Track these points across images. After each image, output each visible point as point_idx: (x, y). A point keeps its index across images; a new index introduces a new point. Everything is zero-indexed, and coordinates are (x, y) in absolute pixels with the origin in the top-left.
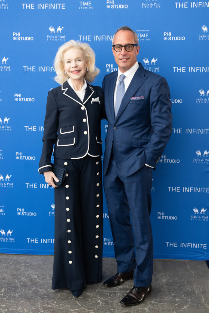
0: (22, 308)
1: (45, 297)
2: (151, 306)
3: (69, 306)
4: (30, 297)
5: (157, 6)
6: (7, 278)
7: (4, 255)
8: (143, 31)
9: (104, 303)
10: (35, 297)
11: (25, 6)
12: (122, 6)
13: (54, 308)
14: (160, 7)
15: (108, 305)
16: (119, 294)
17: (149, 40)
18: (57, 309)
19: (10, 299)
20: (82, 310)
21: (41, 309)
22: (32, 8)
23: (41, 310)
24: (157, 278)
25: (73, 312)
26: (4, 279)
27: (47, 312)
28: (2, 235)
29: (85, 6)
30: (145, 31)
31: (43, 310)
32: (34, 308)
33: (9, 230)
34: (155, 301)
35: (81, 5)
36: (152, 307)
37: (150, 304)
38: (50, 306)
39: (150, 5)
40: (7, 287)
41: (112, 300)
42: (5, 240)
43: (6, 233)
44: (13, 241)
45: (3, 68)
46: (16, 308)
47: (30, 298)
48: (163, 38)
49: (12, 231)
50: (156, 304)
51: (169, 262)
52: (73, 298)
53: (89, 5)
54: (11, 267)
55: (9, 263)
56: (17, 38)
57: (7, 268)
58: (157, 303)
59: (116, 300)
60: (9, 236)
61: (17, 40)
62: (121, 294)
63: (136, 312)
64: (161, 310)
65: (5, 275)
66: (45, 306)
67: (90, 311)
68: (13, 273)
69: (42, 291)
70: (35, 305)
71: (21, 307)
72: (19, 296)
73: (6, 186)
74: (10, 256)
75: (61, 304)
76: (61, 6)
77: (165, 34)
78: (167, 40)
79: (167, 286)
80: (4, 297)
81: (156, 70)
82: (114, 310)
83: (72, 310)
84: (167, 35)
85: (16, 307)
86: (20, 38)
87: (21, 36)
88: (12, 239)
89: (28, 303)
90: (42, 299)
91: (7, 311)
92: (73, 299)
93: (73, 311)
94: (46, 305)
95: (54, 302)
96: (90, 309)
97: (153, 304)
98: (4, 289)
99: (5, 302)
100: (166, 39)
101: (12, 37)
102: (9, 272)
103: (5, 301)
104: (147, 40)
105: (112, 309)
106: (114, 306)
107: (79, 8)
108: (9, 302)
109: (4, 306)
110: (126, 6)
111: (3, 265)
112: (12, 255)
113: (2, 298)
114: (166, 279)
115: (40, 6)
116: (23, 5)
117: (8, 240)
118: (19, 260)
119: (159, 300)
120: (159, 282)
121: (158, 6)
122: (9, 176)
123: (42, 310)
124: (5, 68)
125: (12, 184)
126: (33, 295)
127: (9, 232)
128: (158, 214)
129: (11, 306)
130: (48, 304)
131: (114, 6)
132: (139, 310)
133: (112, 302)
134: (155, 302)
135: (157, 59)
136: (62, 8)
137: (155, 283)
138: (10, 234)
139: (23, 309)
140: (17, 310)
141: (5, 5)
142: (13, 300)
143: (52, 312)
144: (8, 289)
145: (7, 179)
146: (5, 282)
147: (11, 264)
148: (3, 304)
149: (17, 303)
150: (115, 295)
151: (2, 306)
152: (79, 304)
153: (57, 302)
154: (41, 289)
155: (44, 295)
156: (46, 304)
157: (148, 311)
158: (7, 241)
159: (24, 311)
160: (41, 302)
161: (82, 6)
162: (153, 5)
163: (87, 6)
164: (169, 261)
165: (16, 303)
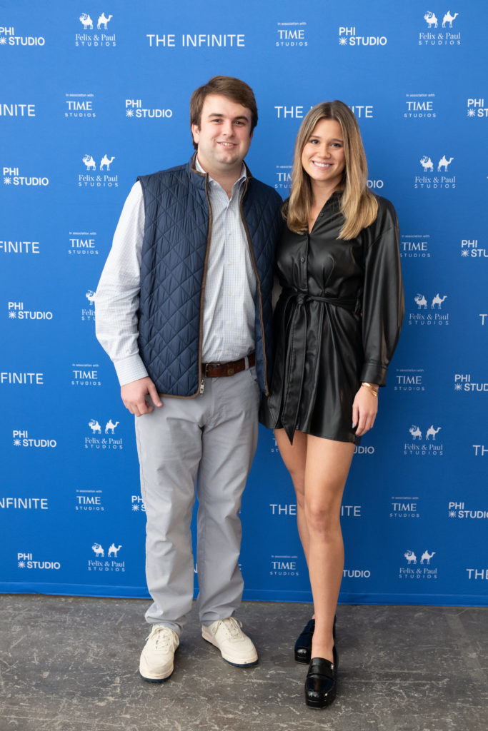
0: (169, 721)
1: (216, 695)
2: (456, 714)
3: (274, 716)
4: (182, 696)
5: (454, 40)
6: (118, 652)
7: (101, 601)
8: (421, 96)
9: (350, 708)
10: (194, 696)
11: (154, 39)
12: (373, 41)
13: (241, 720)
14: (459, 43)
15: (361, 712)
16: (379, 687)
17: (434, 115)
18: (248, 722)
19: (137, 702)
20: (304, 724)
21: (212, 724)
22: (169, 45)
23: (212, 726)
24: (456, 649)
25: (286, 728)
26: (113, 655)
27: (226, 729)
28: (97, 556)
29: (291, 40)
30: (425, 95)
31: (219, 726)
32: (196, 720)
33: (113, 545)
34: (463, 702)
35: (281, 38)
36: (459, 714)
37: (454, 708)
38: (231, 716)
39: (436, 37)
40: (125, 674)
41: (367, 701)
42: (104, 567)
43: (106, 551)
44: (120, 568)
45: (103, 179)
46: (155, 721)
47: (181, 698)
48: (466, 113)
49: (120, 547)
50: (468, 710)
51: (476, 614)
52: (278, 697)
53: (299, 38)
54: (122, 627)
55: (116, 620)
56: (135, 113)
57: (115, 630)
58: (468, 705)
59: (376, 702)
60: (112, 558)
61: (134, 118)
62: (384, 687)
63: (427, 727)
64: (482, 722)
65: (113, 646)
66: (219, 715)
67: (322, 725)
68: (130, 641)
69: (205, 682)
70: (197, 714)
71: (167, 719)
72: (156, 693)
73: (107, 445)
74: (116, 602)
75: (255, 711)
76: (235, 39)
77: (470, 102)
78: (476, 117)
79: (482, 667)
80: (122, 696)
81: (449, 183)
82: (376, 724)
83: (282, 725)
84: (475, 106)
85: (154, 718)
86: (142, 113)
87: (143, 107)
88: (118, 565)
89: (179, 709)
90: (210, 700)
91: (137, 729)
92: (279, 700)
93: (285, 726)
94: (221, 714)
95: (239, 705)
96: (323, 722)
97: (461, 709)
98: (118, 679)
99: (127, 708)
100: (471, 113)
101: (124, 110)
102: (121, 639)
103: (128, 705)
104: (429, 115)
105: (372, 722)
106: (373, 714)
107: (278, 44)
108: (136, 708)
109: (128, 716)
110: (383, 41)
111: (104, 623)
112: (119, 601)
113: (118, 698)
114: (476, 651)
115: (189, 40)
116: (149, 37)
117: (110, 567)
118: (137, 613)
119: (471, 699)
120: (462, 659)
121: (456, 41)
122: (114, 424)
123: (216, 726)
124: (107, 180)
125: (120, 442)
126: (186, 691)
127: (113, 549)
128: (450, 506)
129: (144, 718)
130: (226, 711)
131: (356, 41)
132: (432, 723)
133: (367, 705)
134: (464, 705)
135: (451, 159)
136: (238, 45)
137: (455, 660)
138: (116, 554)
139: (173, 723)
140: (159, 725)
141: (108, 38)
142: (144, 704)
143: (239, 728)
144: (129, 679)
145: (110, 430)
146: (117, 663)
147: (120, 620)
148: (125, 714)
149: (156, 710)
150: (371, 688)
151: (124, 718)
152: (294, 710)
153: (244, 706)
154: (201, 676)
155: (213, 690)
156: (221, 711)
157: (452, 724)
158: (107, 569)
159: (175, 727)
160: (209, 706)
161: (284, 40)
162: (445, 37)
163: (294, 40)
164: (474, 611)
165: (154, 711)
